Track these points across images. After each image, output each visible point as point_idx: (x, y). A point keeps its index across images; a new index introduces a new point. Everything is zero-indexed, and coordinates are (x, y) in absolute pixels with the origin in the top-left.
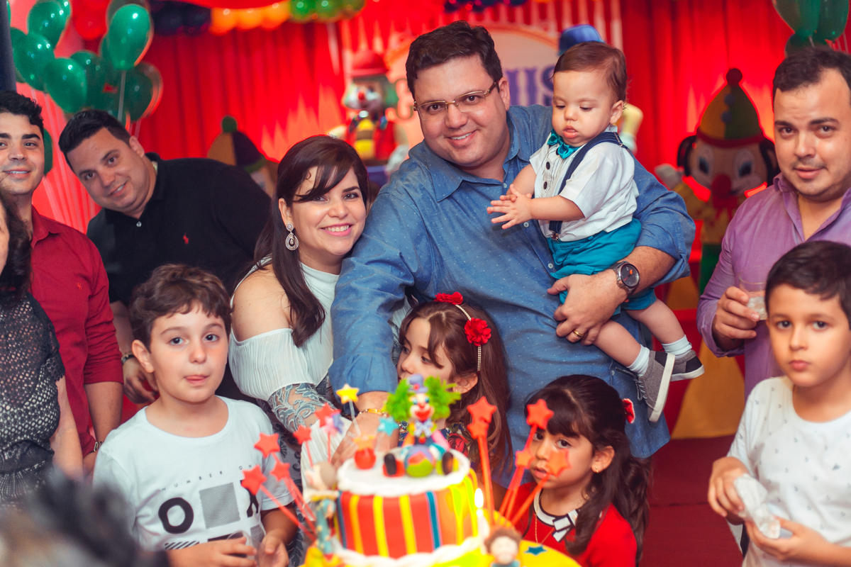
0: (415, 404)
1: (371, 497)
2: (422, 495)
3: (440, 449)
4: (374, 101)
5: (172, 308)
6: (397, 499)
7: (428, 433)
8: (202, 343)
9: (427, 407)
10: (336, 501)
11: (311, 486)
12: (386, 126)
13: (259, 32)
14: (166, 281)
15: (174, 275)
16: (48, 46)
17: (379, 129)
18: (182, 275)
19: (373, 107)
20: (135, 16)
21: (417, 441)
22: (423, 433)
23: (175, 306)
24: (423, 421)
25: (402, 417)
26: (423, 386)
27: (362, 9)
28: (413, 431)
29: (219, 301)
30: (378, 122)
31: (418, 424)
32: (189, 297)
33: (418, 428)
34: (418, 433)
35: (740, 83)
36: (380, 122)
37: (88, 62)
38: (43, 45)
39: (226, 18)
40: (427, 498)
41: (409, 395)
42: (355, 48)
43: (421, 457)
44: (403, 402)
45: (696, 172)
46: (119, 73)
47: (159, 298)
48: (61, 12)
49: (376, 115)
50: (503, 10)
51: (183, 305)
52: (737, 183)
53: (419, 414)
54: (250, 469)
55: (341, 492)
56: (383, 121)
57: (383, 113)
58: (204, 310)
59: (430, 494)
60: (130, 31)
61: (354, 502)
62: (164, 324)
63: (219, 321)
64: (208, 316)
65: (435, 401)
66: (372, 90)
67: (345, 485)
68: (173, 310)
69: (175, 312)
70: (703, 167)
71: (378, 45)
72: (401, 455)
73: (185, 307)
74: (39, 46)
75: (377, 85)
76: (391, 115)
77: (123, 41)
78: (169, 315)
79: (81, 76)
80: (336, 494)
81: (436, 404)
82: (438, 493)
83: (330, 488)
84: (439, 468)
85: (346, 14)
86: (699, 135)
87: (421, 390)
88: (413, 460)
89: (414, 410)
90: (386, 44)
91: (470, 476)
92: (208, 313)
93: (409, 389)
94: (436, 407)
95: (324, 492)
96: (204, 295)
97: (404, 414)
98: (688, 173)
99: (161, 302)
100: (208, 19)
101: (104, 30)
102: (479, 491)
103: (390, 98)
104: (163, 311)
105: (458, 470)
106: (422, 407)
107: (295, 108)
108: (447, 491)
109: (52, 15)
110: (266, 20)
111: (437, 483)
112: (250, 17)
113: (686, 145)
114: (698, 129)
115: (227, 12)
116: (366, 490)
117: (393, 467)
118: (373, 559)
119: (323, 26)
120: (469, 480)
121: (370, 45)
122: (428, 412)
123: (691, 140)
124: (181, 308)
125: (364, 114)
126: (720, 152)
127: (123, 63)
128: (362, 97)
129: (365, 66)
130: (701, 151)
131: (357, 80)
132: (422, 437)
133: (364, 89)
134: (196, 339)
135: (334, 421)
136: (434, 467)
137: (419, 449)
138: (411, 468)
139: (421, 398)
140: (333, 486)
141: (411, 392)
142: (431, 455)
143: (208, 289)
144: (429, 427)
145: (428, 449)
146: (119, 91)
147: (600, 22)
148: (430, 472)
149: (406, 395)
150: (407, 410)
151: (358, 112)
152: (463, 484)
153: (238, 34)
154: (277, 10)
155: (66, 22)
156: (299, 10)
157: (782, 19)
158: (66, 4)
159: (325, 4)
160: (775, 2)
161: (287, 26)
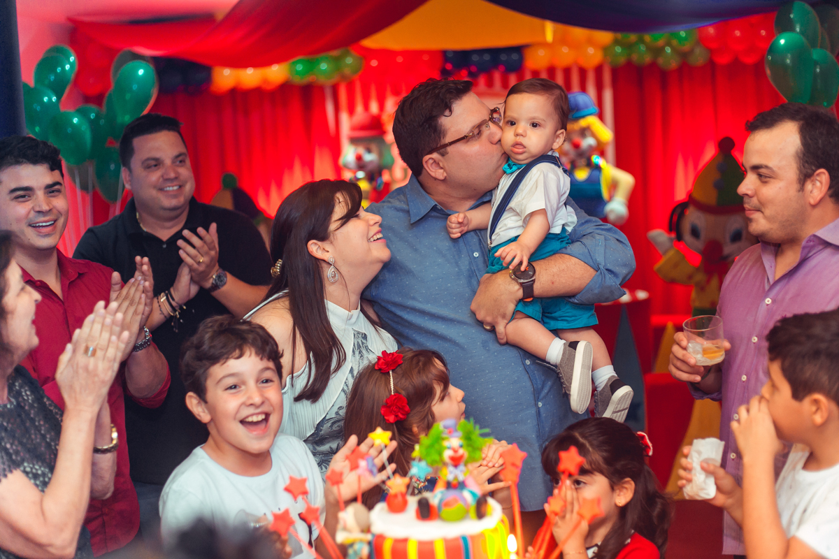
0: (449, 448)
1: (405, 541)
2: (456, 539)
3: (473, 494)
4: (371, 162)
5: (223, 355)
6: (431, 543)
7: (461, 478)
8: (258, 387)
9: (461, 451)
10: (369, 543)
11: (345, 529)
12: (382, 187)
13: (258, 93)
14: (215, 331)
15: (221, 325)
16: (54, 99)
17: (375, 189)
18: (229, 324)
19: (370, 168)
20: (141, 72)
21: (449, 485)
22: (456, 477)
23: (226, 353)
24: (456, 466)
25: (436, 461)
26: (456, 431)
27: (360, 73)
28: (446, 475)
29: (270, 344)
30: (374, 183)
31: (451, 468)
32: (239, 343)
33: (451, 472)
34: (450, 477)
35: (732, 151)
36: (377, 183)
37: (92, 116)
38: (49, 98)
39: (226, 77)
40: (462, 542)
41: (443, 439)
42: (351, 111)
43: (456, 501)
44: (437, 446)
45: (688, 237)
47: (210, 347)
48: (67, 67)
49: (372, 176)
50: (497, 77)
51: (235, 350)
52: (728, 249)
53: (453, 459)
54: (279, 512)
55: (374, 535)
56: (379, 182)
57: (380, 174)
58: (257, 354)
59: (464, 538)
60: (135, 87)
61: (387, 547)
62: (218, 371)
63: (271, 365)
64: (261, 359)
65: (469, 445)
66: (369, 151)
67: (377, 528)
68: (226, 356)
69: (227, 358)
70: (695, 233)
71: (374, 108)
72: (435, 498)
73: (237, 352)
74: (46, 99)
75: (374, 147)
76: (386, 177)
77: (128, 96)
78: (222, 362)
79: (86, 130)
80: (369, 537)
81: (470, 449)
82: (473, 538)
83: (363, 531)
84: (472, 512)
85: (343, 77)
86: (690, 201)
87: (455, 434)
88: (445, 504)
89: (447, 454)
90: (382, 107)
91: (502, 521)
92: (260, 356)
93: (443, 433)
94: (469, 452)
95: (356, 535)
96: (254, 339)
97: (437, 458)
98: (679, 238)
99: (212, 351)
100: (209, 79)
101: (109, 86)
102: (512, 536)
103: (387, 160)
104: (215, 359)
105: (491, 515)
106: (455, 451)
107: (291, 167)
108: (481, 536)
109: (59, 70)
110: (265, 81)
111: (471, 527)
112: (250, 77)
113: (678, 211)
114: (689, 195)
115: (227, 72)
116: (400, 534)
117: (426, 511)
119: (321, 89)
120: (501, 525)
121: (366, 107)
122: (461, 457)
123: (683, 206)
124: (234, 354)
125: (361, 174)
126: (711, 218)
127: (127, 117)
128: (359, 158)
129: (363, 128)
130: (693, 217)
131: (354, 141)
132: (455, 482)
133: (361, 150)
134: (251, 383)
135: (368, 464)
136: (467, 512)
137: (452, 494)
138: (445, 512)
139: (455, 442)
140: (367, 530)
141: (444, 436)
142: (464, 500)
143: (258, 334)
144: (461, 471)
145: (461, 493)
147: (591, 90)
148: (464, 516)
149: (440, 439)
150: (440, 454)
151: (355, 173)
152: (496, 530)
153: (237, 94)
154: (276, 73)
155: (72, 76)
156: (298, 73)
157: (776, 89)
158: (72, 59)
159: (324, 66)
160: (768, 72)
161: (285, 88)
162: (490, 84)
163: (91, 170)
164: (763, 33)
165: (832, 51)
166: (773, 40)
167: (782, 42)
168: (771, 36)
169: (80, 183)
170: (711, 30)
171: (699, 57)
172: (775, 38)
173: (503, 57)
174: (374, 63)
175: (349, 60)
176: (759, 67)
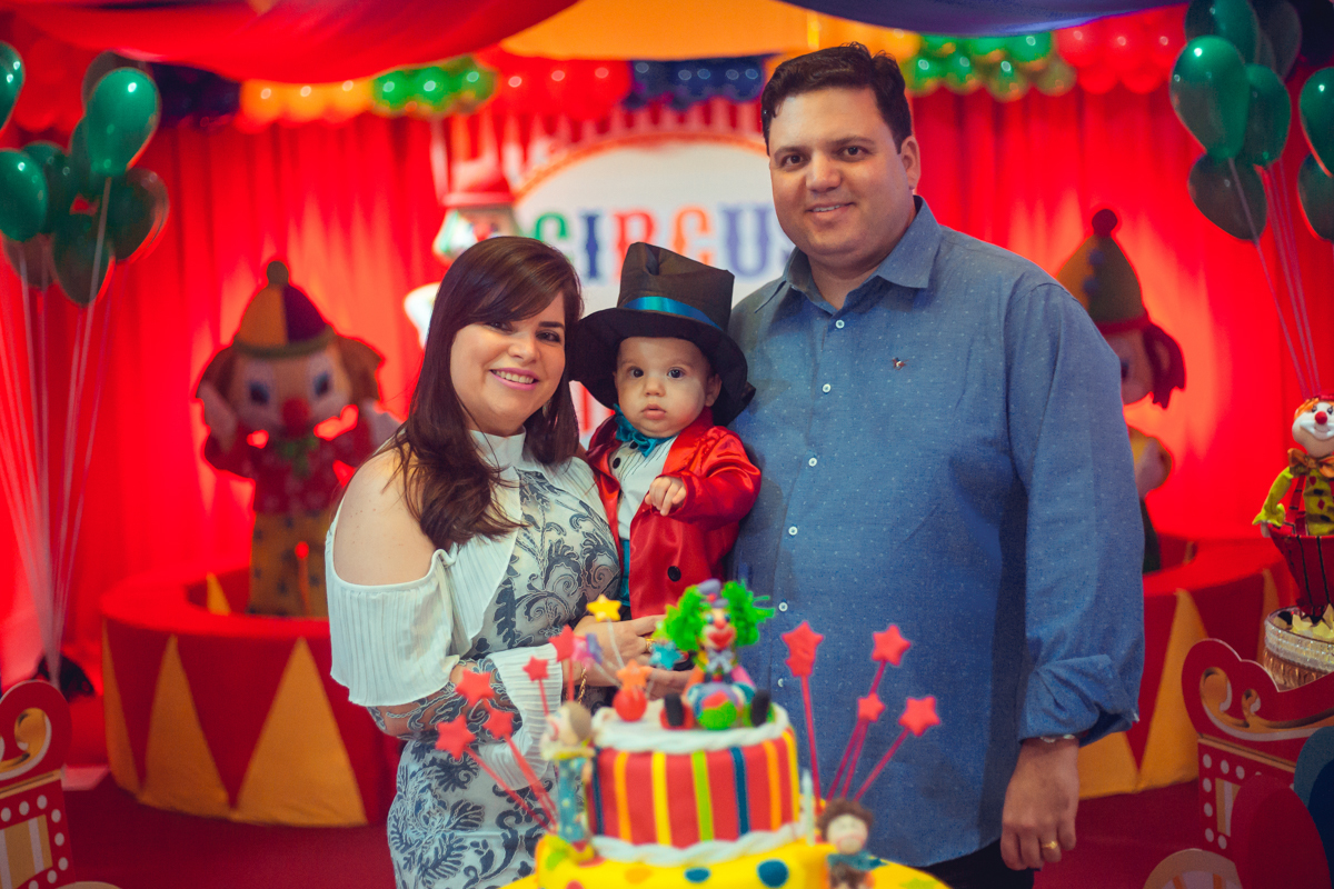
0: (710, 623)
1: (647, 755)
2: (723, 752)
6: (686, 758)
7: (726, 668)
9: (730, 627)
10: (593, 760)
11: (556, 739)
13: (323, 129)
20: (132, 87)
21: (709, 677)
22: (718, 668)
24: (720, 651)
25: (689, 644)
26: (721, 598)
27: (490, 100)
31: (714, 654)
33: (711, 659)
34: (711, 667)
37: (50, 160)
39: (266, 99)
40: (732, 756)
41: (701, 610)
42: (474, 155)
43: (720, 698)
44: (692, 620)
46: (102, 178)
48: (10, 78)
50: (720, 109)
53: (716, 639)
59: (736, 751)
60: (122, 113)
61: (620, 767)
65: (739, 619)
67: (604, 739)
71: (512, 156)
72: (689, 697)
77: (111, 129)
79: (38, 182)
80: (592, 751)
81: (740, 623)
83: (582, 743)
84: (746, 716)
85: (462, 106)
87: (719, 603)
88: (705, 703)
89: (708, 631)
93: (700, 601)
94: (740, 629)
95: (574, 749)
97: (692, 637)
100: (235, 104)
101: (78, 112)
106: (719, 627)
110: (330, 110)
112: (306, 100)
116: (640, 746)
117: (678, 717)
118: (646, 849)
119: (424, 126)
121: (499, 157)
122: (729, 635)
127: (107, 164)
132: (717, 672)
137: (713, 689)
138: (705, 717)
139: (719, 614)
140: (588, 742)
141: (703, 605)
142: (732, 697)
144: (728, 659)
145: (728, 688)
146: (100, 208)
149: (695, 608)
150: (697, 633)
153: (283, 130)
154: (350, 95)
155: (15, 94)
156: (385, 96)
157: (1188, 129)
158: (17, 65)
159: (430, 86)
160: (1175, 101)
161: (365, 120)
162: (707, 119)
163: (47, 250)
164: (1164, 41)
165: (1279, 71)
166: (1182, 50)
167: (1198, 52)
168: (1179, 42)
169: (29, 272)
170: (1078, 36)
171: (1059, 81)
172: (1186, 45)
173: (733, 75)
174: (516, 82)
175: (473, 77)
176: (1159, 98)
